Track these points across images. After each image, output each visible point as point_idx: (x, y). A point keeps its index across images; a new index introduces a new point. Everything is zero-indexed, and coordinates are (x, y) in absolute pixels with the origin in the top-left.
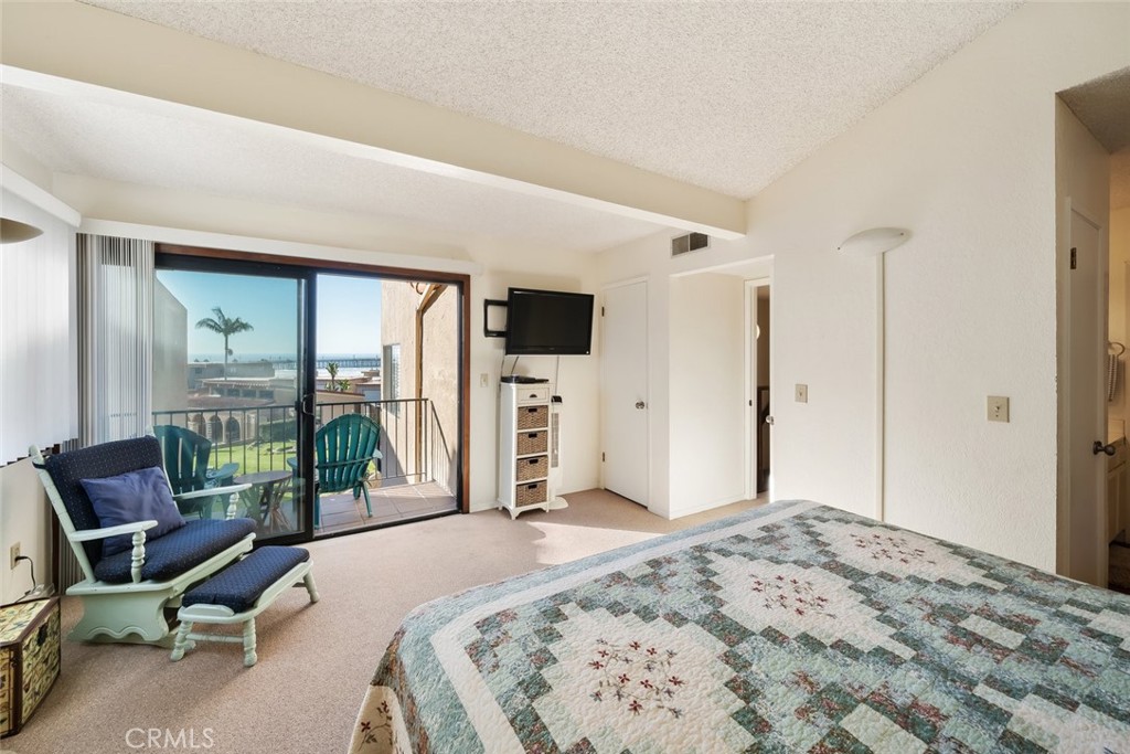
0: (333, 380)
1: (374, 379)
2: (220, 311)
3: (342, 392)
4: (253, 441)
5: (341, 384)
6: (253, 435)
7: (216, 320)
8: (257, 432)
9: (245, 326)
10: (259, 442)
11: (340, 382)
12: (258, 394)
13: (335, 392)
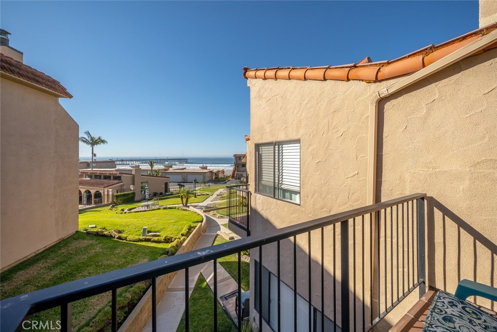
0: (152, 170)
1: (170, 169)
2: (89, 133)
3: (157, 176)
4: (111, 204)
5: (156, 172)
6: (110, 200)
7: (87, 138)
8: (113, 200)
9: (103, 142)
10: (114, 204)
11: (156, 171)
12: (112, 178)
13: (153, 176)
